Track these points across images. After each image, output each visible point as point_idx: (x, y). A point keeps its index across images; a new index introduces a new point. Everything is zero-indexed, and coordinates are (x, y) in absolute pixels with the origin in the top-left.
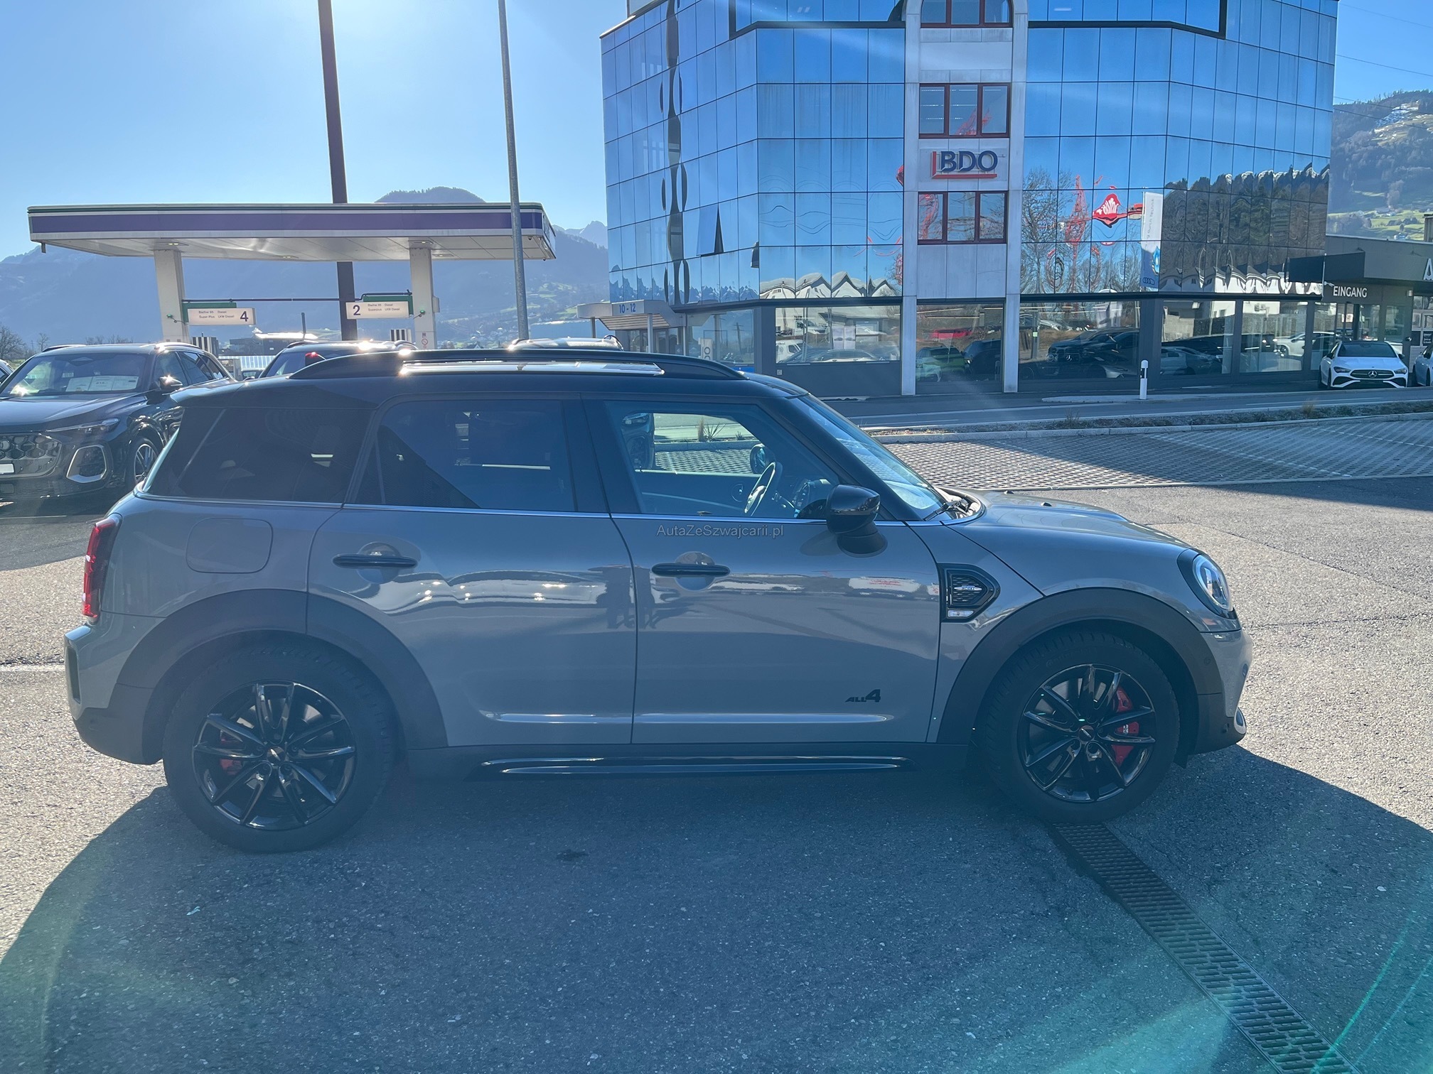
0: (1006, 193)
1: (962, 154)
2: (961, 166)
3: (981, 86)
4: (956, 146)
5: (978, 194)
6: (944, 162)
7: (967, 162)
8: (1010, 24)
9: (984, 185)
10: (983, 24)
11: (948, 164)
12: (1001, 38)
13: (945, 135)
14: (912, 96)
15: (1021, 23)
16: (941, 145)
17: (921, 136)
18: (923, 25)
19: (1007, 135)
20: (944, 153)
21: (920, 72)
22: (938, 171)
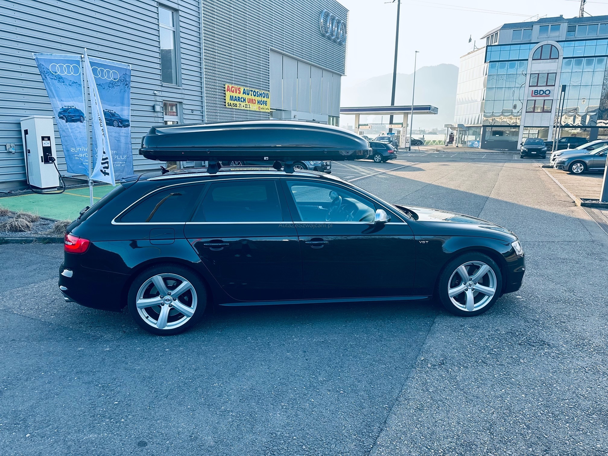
0: (553, 100)
1: (540, 91)
2: (540, 93)
3: (548, 74)
5: (545, 100)
6: (535, 92)
7: (542, 92)
8: (558, 58)
9: (546, 98)
10: (550, 59)
11: (536, 93)
12: (555, 62)
13: (537, 86)
14: (528, 76)
15: (561, 58)
16: (535, 88)
17: (530, 86)
18: (533, 60)
19: (554, 86)
20: (535, 91)
21: (531, 71)
22: (533, 95)
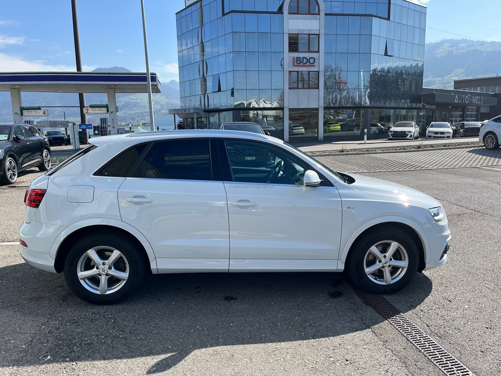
0: (318, 72)
1: (303, 58)
2: (303, 62)
3: (309, 35)
4: (301, 55)
5: (309, 72)
6: (297, 61)
7: (305, 61)
9: (311, 69)
10: (309, 14)
11: (298, 62)
12: (316, 19)
13: (297, 51)
14: (286, 38)
15: (322, 14)
16: (296, 55)
17: (289, 51)
18: (289, 13)
19: (318, 52)
20: (297, 58)
21: (289, 29)
22: (295, 64)
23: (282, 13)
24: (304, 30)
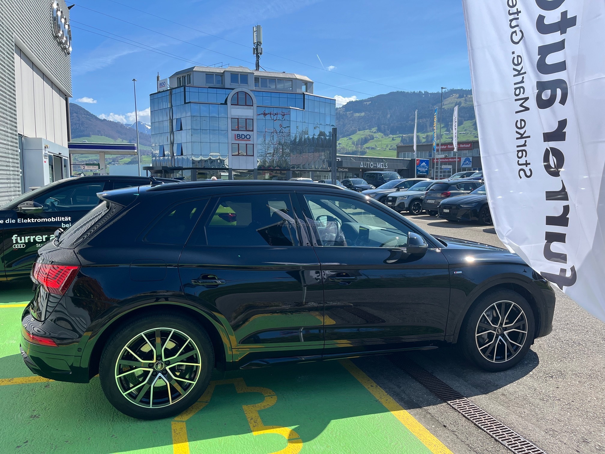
0: (253, 144)
1: (242, 135)
2: (242, 138)
3: (246, 119)
4: (241, 133)
5: (246, 144)
6: (237, 136)
7: (243, 137)
9: (248, 142)
10: (246, 105)
11: (239, 137)
12: (251, 109)
14: (229, 121)
15: (255, 105)
16: (237, 132)
17: (232, 130)
18: (232, 105)
19: (253, 131)
20: (237, 135)
21: (231, 115)
22: (236, 139)
23: (227, 104)
24: (243, 116)
